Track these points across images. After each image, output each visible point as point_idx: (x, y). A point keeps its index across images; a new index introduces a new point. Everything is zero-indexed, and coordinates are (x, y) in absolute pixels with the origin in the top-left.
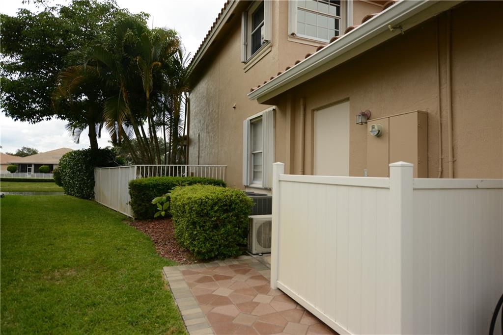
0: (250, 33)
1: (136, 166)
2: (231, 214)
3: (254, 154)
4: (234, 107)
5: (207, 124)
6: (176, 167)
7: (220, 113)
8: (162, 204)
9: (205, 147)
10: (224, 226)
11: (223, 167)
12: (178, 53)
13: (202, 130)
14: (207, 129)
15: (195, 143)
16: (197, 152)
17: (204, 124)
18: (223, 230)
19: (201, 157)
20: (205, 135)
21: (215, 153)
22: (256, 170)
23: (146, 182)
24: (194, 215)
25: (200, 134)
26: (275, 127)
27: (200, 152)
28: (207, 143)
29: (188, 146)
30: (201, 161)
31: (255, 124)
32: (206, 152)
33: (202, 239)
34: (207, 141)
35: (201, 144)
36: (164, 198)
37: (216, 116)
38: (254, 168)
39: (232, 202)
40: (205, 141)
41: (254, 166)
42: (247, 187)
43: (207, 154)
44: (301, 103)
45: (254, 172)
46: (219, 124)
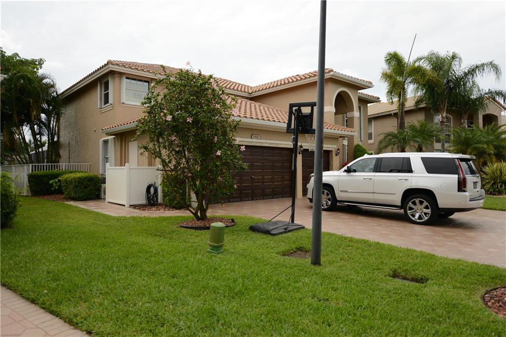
0: (103, 93)
1: (31, 165)
2: (92, 182)
3: (106, 158)
4: (95, 131)
5: (75, 136)
6: (52, 165)
7: (85, 131)
8: (56, 183)
9: (74, 151)
10: (89, 187)
11: (88, 165)
12: (55, 93)
13: (72, 139)
14: (76, 139)
15: (65, 148)
16: (68, 155)
17: (73, 136)
18: (89, 189)
19: (72, 157)
20: (74, 143)
21: (82, 155)
23: (41, 174)
24: (77, 183)
25: (70, 142)
26: (115, 146)
27: (70, 154)
28: (76, 149)
30: (71, 161)
31: (106, 142)
32: (75, 155)
33: (80, 192)
34: (76, 147)
35: (71, 149)
36: (57, 180)
37: (83, 133)
39: (92, 178)
40: (74, 147)
42: (102, 175)
44: (124, 137)
46: (85, 138)
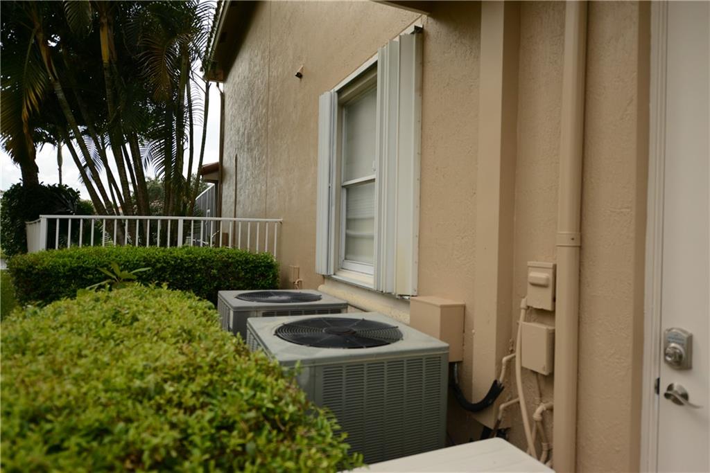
3: (348, 188)
4: (299, 75)
5: (248, 133)
7: (270, 101)
9: (246, 182)
13: (241, 147)
14: (248, 143)
15: (231, 177)
16: (234, 193)
17: (244, 133)
19: (239, 201)
20: (245, 156)
21: (260, 191)
22: (352, 233)
25: (238, 156)
27: (238, 192)
28: (249, 173)
29: (222, 182)
30: (239, 212)
32: (247, 191)
34: (248, 168)
35: (239, 177)
37: (264, 111)
38: (347, 228)
40: (245, 169)
41: (348, 220)
42: (326, 279)
43: (249, 197)
45: (348, 236)
46: (269, 126)
